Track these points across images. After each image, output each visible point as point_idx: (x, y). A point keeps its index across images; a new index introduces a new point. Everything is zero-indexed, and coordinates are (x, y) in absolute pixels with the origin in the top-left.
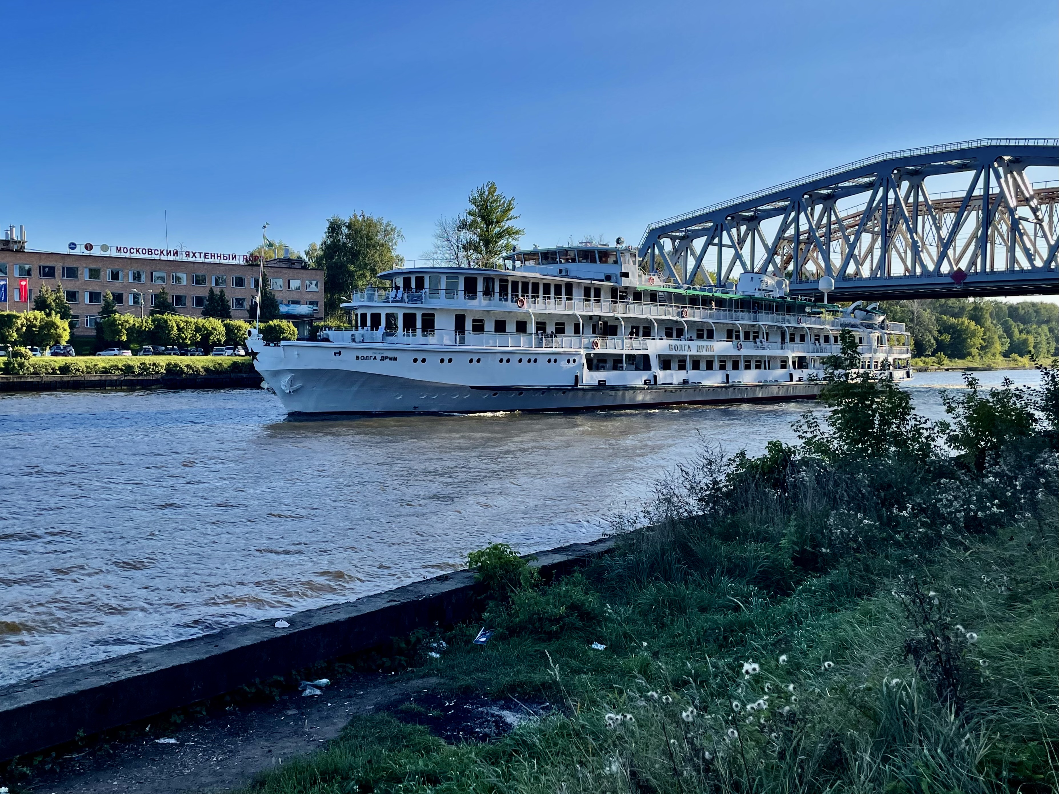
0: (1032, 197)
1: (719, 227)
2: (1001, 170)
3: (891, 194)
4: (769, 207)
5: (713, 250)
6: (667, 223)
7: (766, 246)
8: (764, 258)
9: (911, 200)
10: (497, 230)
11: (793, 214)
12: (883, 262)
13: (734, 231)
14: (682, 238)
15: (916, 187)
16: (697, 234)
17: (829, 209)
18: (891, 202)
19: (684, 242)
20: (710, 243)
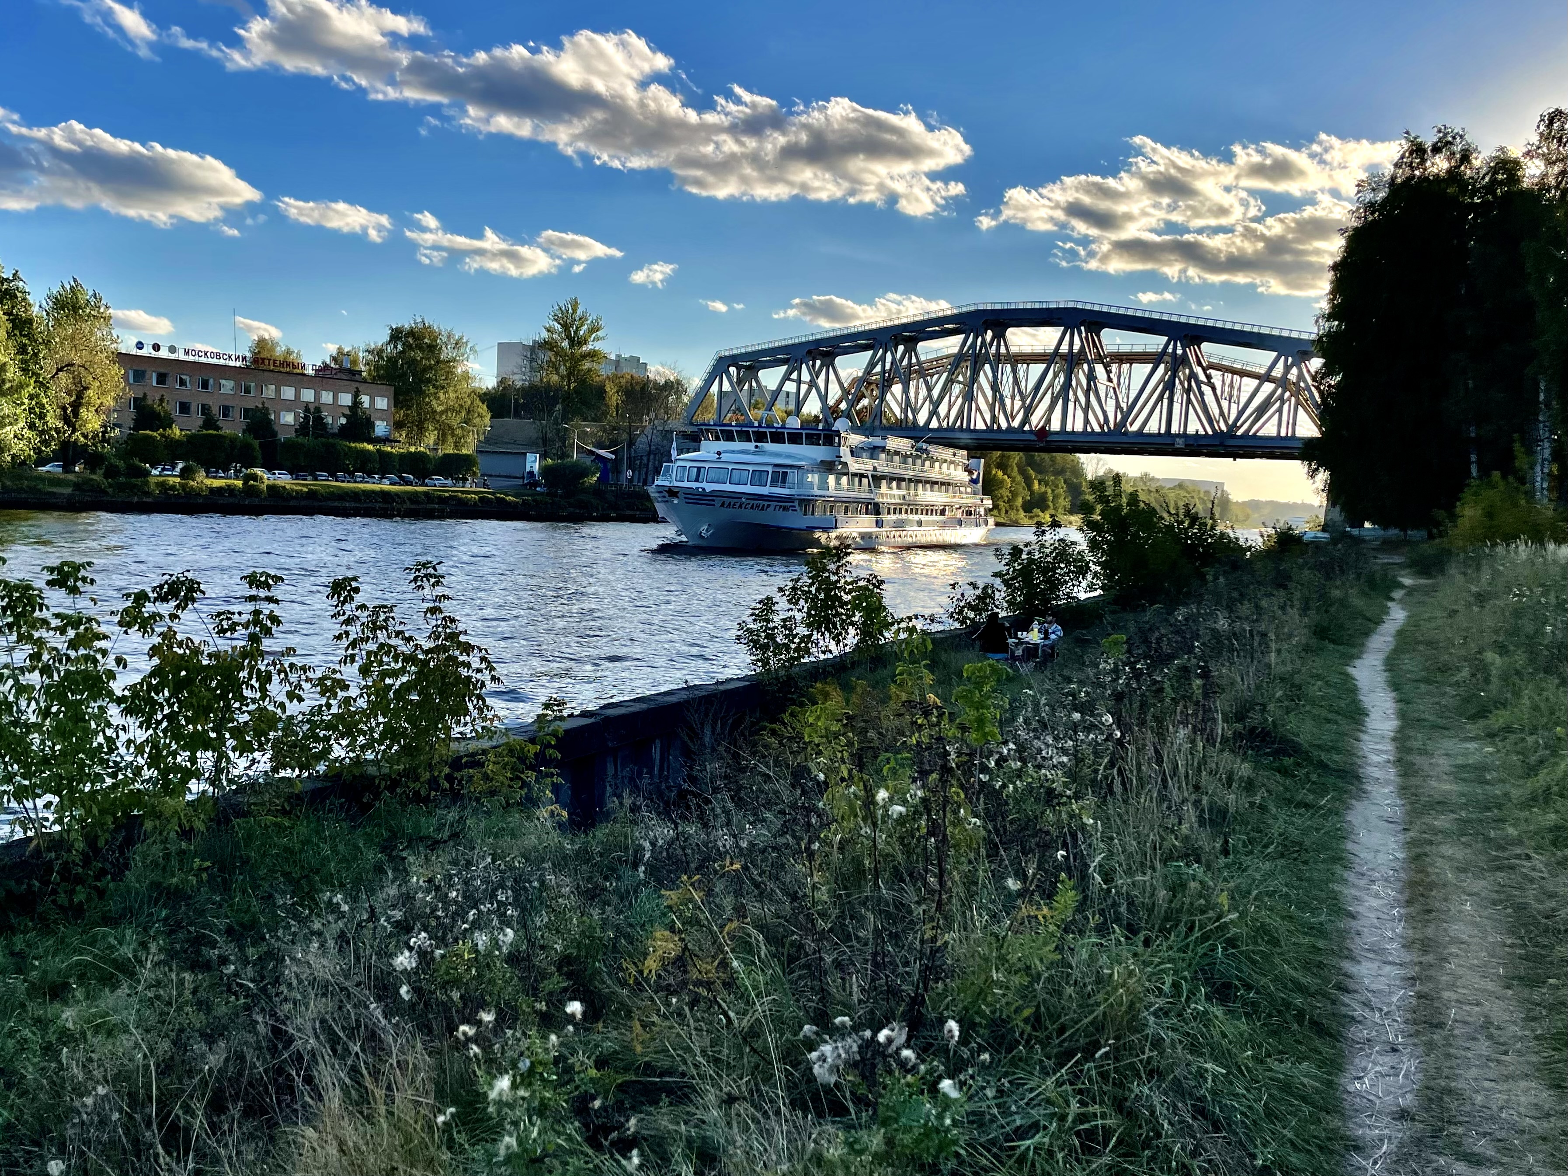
1: (798, 359)
2: (1083, 330)
3: (979, 340)
11: (880, 351)
13: (811, 363)
14: (747, 368)
15: (999, 336)
17: (911, 349)
19: (749, 371)
20: (787, 378)
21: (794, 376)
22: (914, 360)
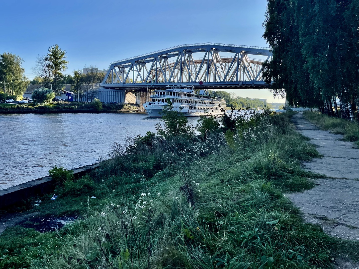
0: (220, 61)
1: (133, 65)
2: (212, 52)
3: (183, 57)
4: (148, 59)
5: (131, 72)
6: (117, 62)
7: (147, 71)
8: (147, 75)
9: (188, 60)
10: (59, 61)
11: (155, 62)
12: (181, 78)
13: (138, 66)
14: (122, 68)
15: (190, 56)
16: (126, 67)
17: (166, 61)
18: (183, 60)
19: (122, 69)
20: (130, 70)
21: (132, 69)
22: (167, 64)
